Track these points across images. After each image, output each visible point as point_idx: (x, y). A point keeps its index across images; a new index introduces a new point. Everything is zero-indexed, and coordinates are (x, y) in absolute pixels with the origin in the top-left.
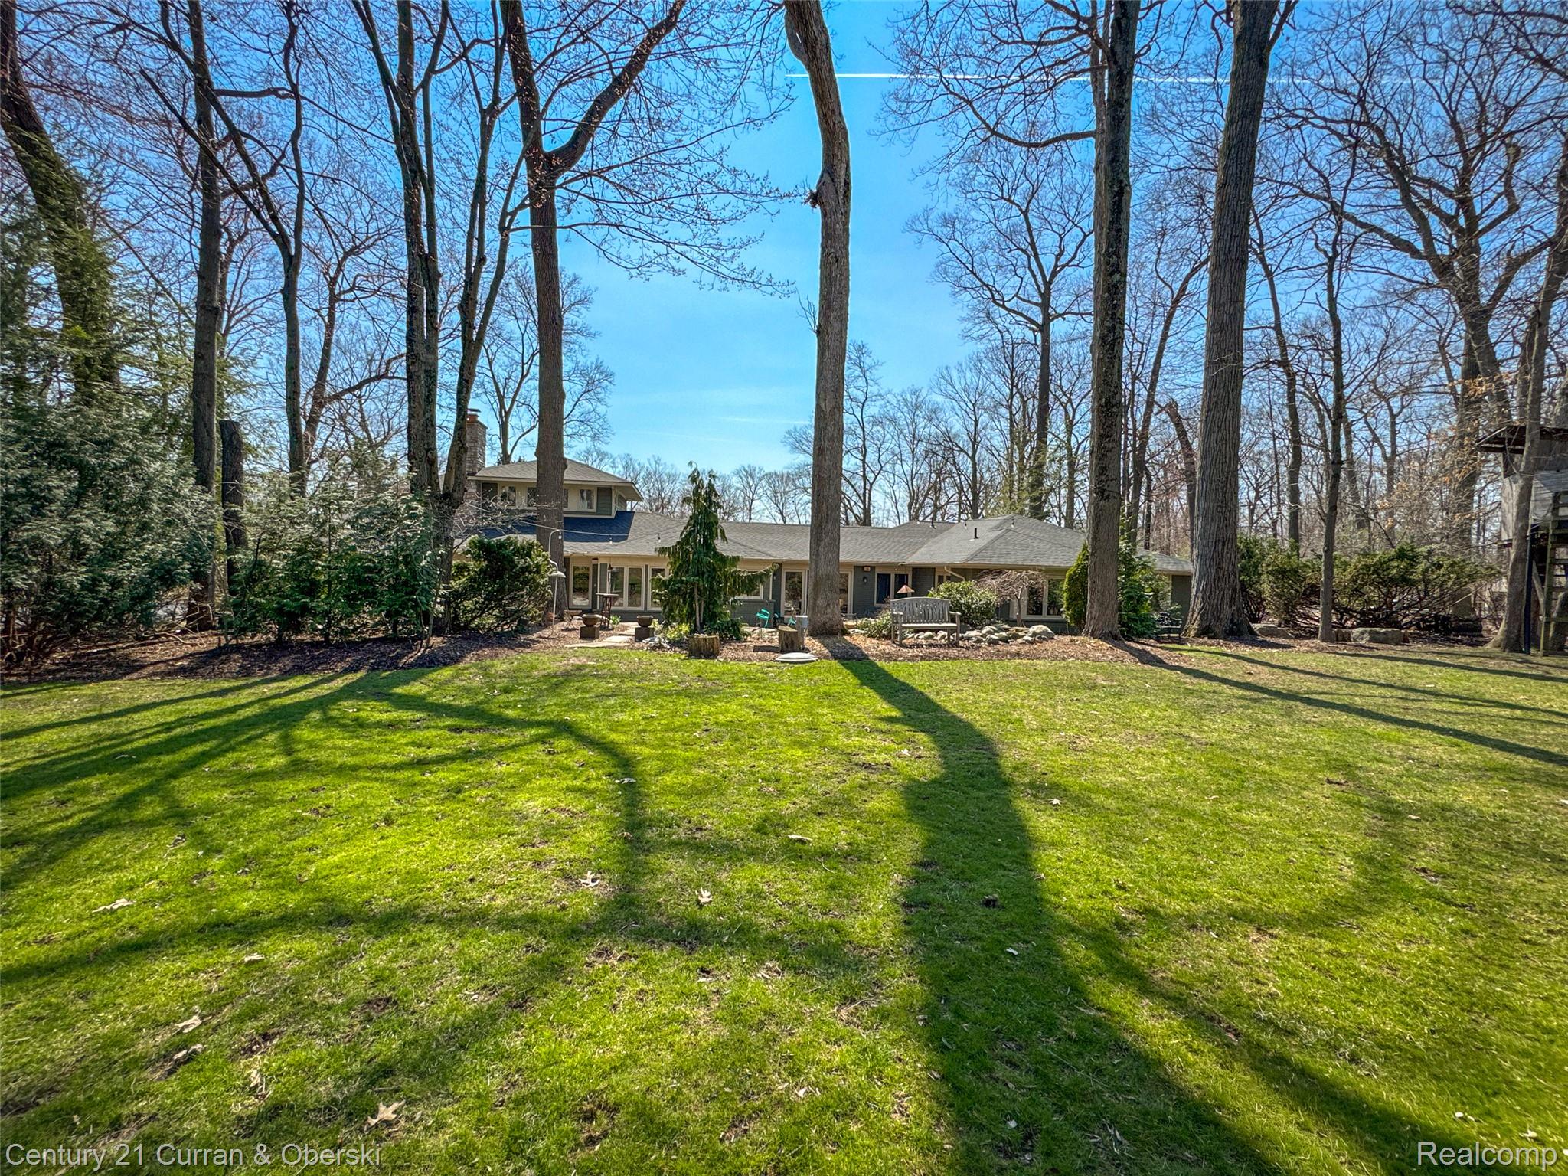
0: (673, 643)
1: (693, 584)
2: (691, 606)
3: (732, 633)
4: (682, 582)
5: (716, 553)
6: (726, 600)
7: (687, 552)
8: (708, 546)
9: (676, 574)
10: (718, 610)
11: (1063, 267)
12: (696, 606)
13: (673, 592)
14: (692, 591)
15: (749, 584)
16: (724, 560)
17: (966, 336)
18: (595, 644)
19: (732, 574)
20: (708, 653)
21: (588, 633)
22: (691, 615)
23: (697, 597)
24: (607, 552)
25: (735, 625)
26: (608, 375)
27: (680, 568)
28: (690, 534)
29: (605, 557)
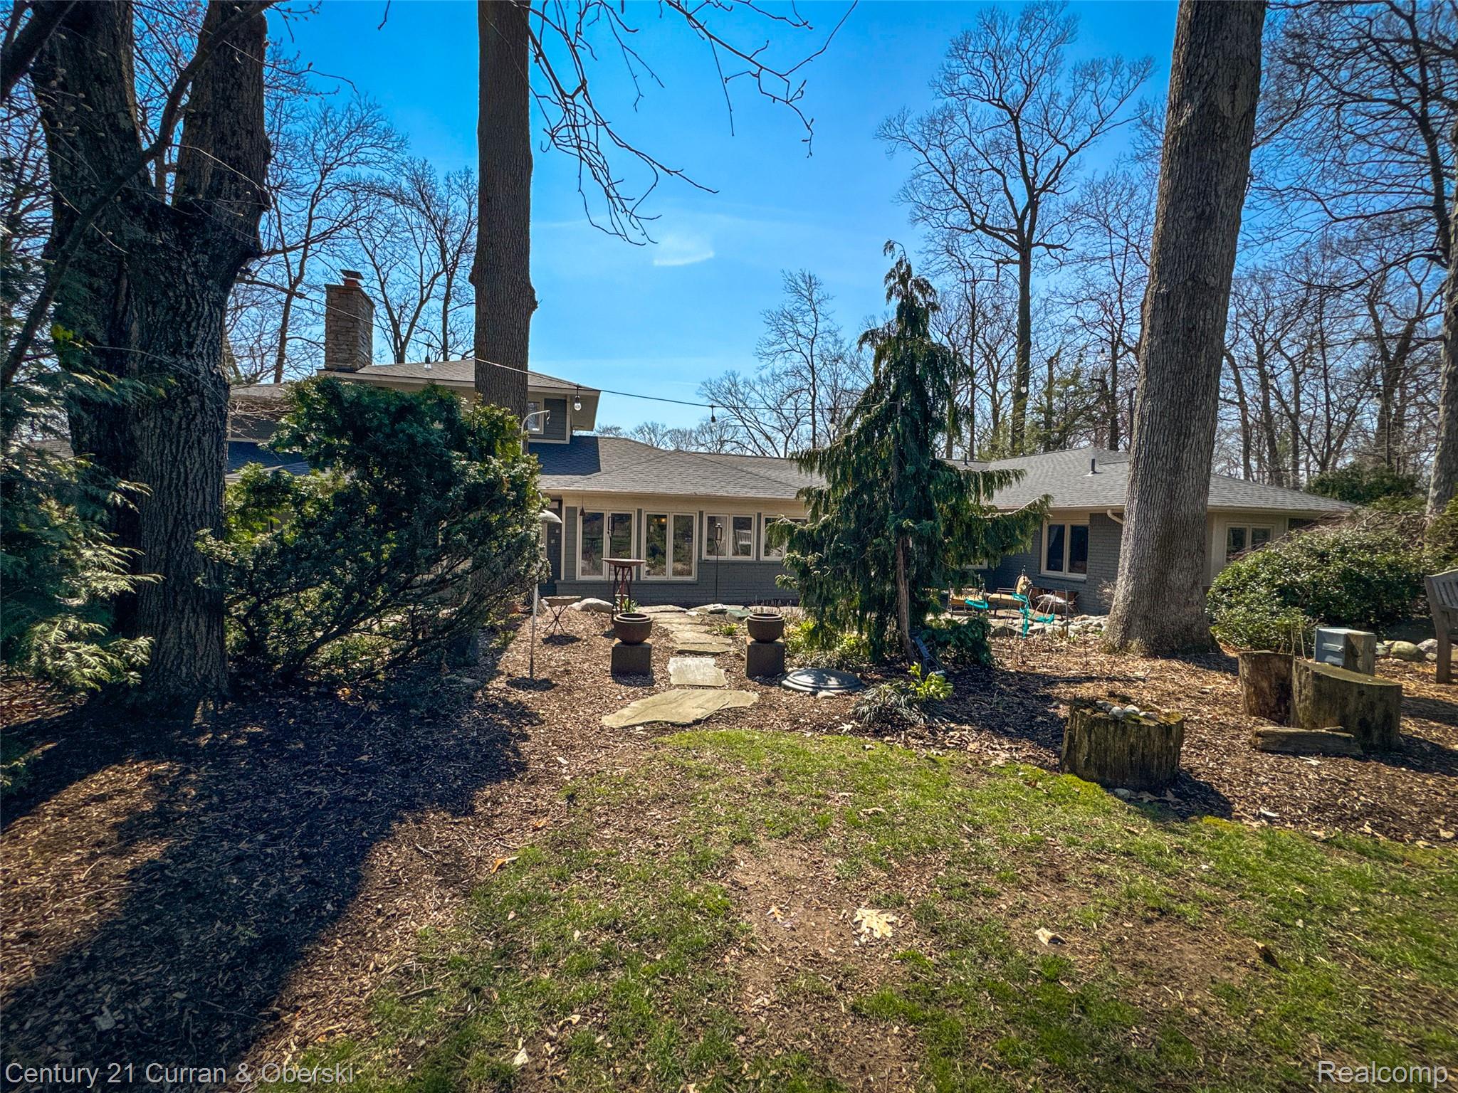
24: (577, 488)
29: (574, 496)
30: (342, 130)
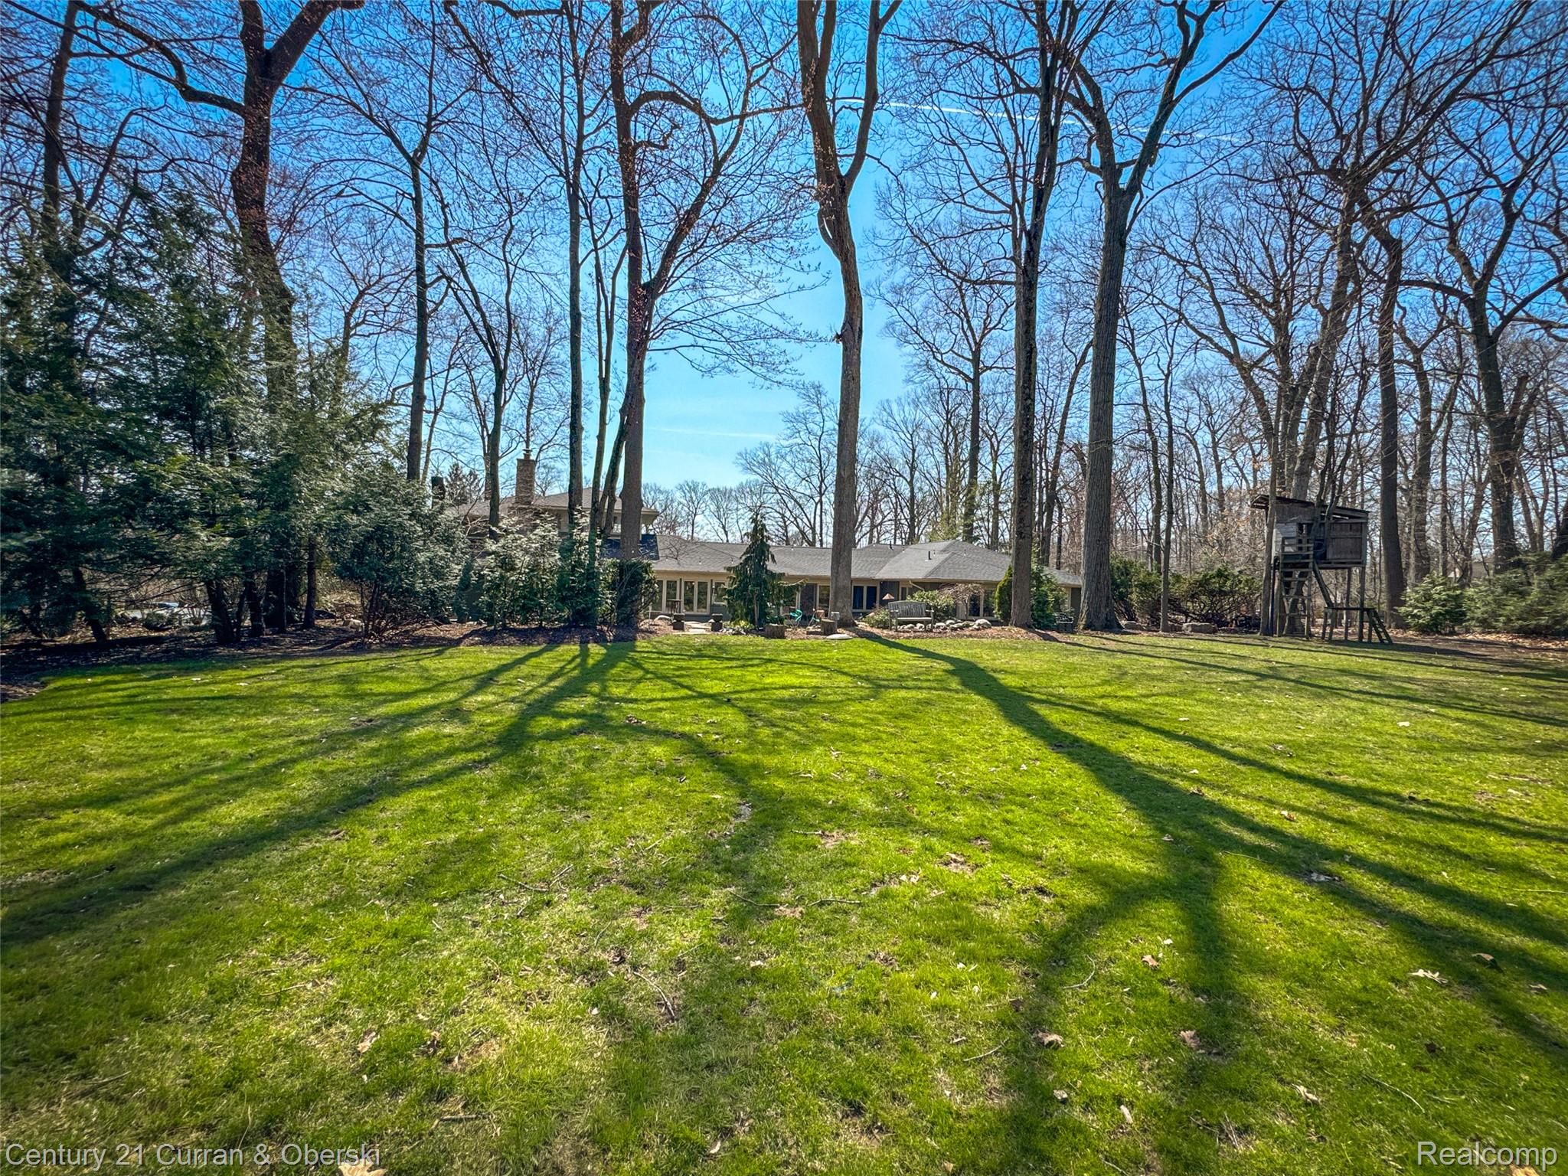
1: (753, 592)
2: (748, 608)
4: (746, 591)
5: (768, 571)
7: (746, 570)
8: (762, 566)
9: (738, 585)
11: (990, 330)
12: (755, 607)
14: (752, 597)
15: (789, 592)
16: (773, 575)
19: (778, 585)
20: (779, 636)
27: (741, 581)
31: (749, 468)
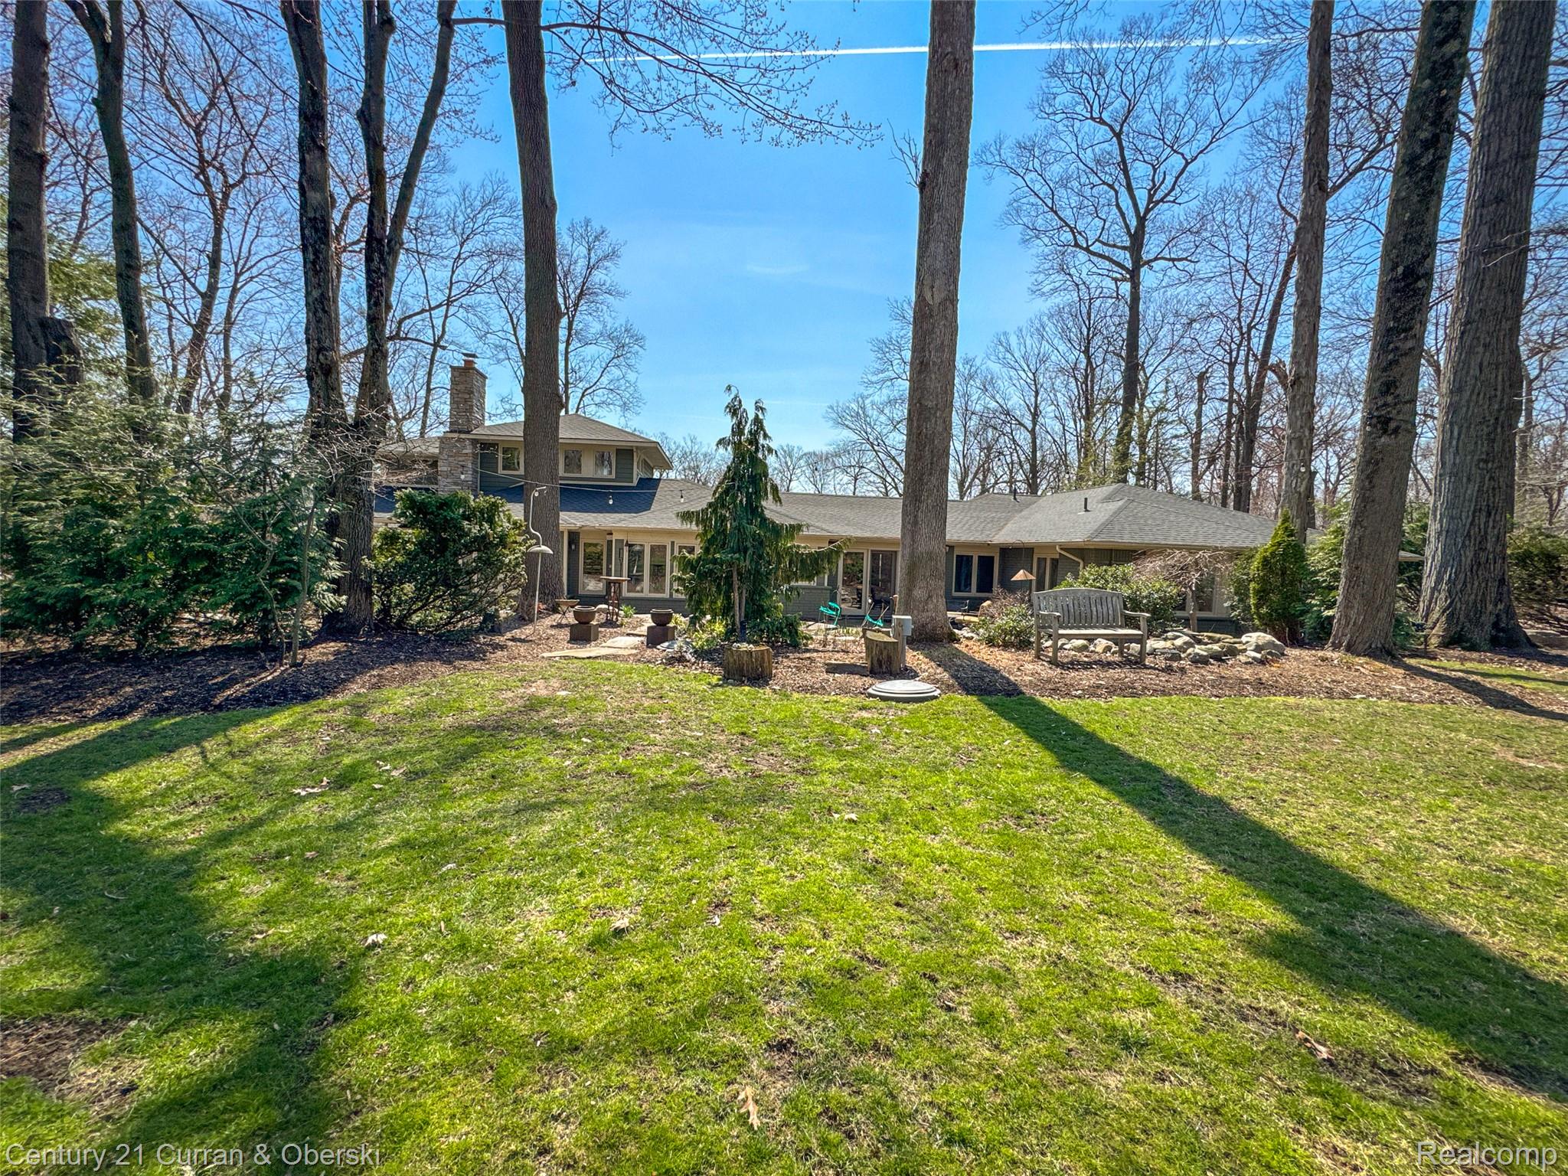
0: (701, 654)
1: (731, 565)
2: (728, 597)
3: (788, 639)
4: (715, 561)
5: (764, 519)
6: (778, 587)
7: (723, 519)
8: (754, 510)
9: (707, 550)
10: (766, 603)
11: (1157, 203)
12: (735, 596)
13: (702, 576)
14: (729, 577)
15: (811, 565)
16: (776, 530)
17: (1036, 291)
18: (591, 650)
19: (788, 551)
20: (755, 675)
21: (582, 634)
22: (727, 610)
23: (736, 584)
24: (622, 524)
25: (792, 628)
26: (638, 339)
27: (710, 542)
28: (726, 492)
29: (621, 530)
30: (477, 204)
31: (840, 422)
